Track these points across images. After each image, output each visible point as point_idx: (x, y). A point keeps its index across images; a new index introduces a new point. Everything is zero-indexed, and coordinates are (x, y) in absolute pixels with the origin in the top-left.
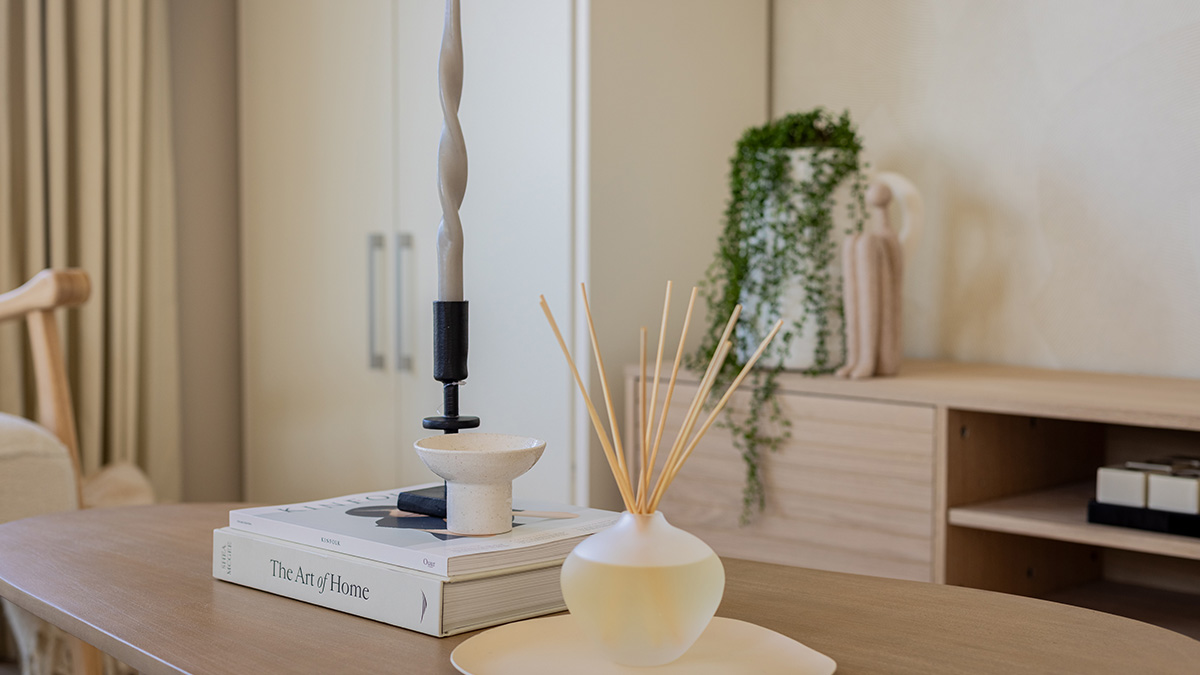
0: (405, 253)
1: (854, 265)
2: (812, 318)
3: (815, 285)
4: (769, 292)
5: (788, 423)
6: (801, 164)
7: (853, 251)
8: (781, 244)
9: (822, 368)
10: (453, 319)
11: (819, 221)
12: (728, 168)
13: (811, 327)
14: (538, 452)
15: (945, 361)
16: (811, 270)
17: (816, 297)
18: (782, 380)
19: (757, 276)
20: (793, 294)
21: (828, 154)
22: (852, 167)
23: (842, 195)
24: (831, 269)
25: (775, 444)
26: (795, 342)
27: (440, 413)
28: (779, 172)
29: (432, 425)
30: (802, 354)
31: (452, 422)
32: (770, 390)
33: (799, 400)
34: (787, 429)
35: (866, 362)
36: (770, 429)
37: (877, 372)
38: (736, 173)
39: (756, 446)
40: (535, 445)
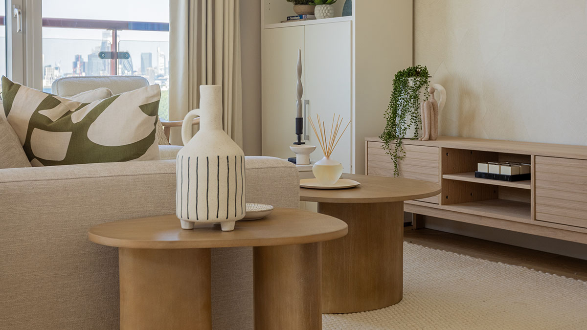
0: (307, 105)
1: (423, 109)
2: (413, 124)
3: (415, 115)
4: (402, 117)
5: (405, 153)
6: (411, 82)
7: (423, 105)
8: (405, 103)
9: (416, 138)
10: (299, 121)
11: (416, 97)
12: (393, 82)
13: (413, 127)
14: (315, 148)
15: (445, 136)
16: (413, 111)
17: (414, 119)
18: (404, 141)
19: (399, 112)
20: (408, 117)
21: (419, 79)
22: (426, 82)
23: (423, 90)
24: (418, 110)
25: (401, 158)
26: (408, 130)
27: (297, 141)
28: (405, 83)
29: (295, 144)
30: (410, 133)
31: (299, 143)
32: (400, 144)
33: (407, 146)
34: (404, 154)
35: (427, 136)
36: (400, 154)
37: (430, 139)
38: (395, 84)
39: (397, 159)
40: (314, 146)
